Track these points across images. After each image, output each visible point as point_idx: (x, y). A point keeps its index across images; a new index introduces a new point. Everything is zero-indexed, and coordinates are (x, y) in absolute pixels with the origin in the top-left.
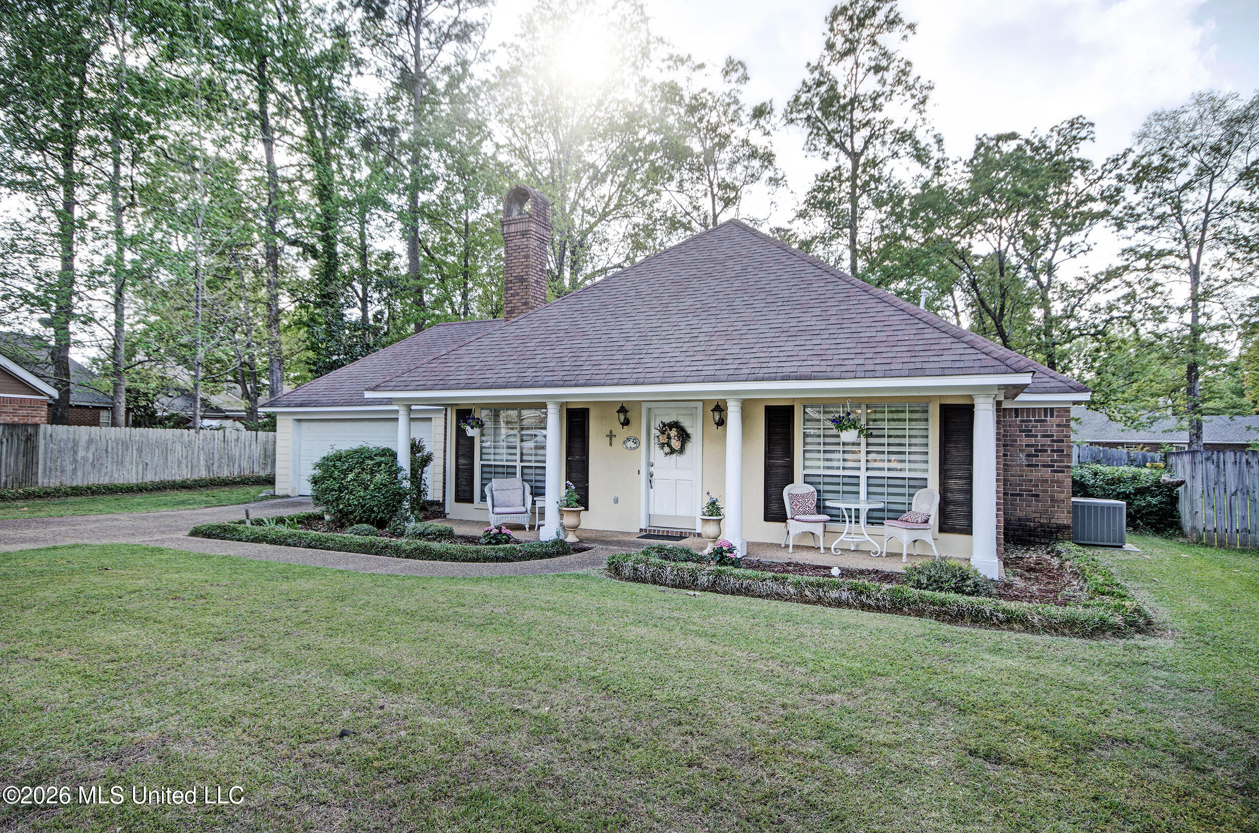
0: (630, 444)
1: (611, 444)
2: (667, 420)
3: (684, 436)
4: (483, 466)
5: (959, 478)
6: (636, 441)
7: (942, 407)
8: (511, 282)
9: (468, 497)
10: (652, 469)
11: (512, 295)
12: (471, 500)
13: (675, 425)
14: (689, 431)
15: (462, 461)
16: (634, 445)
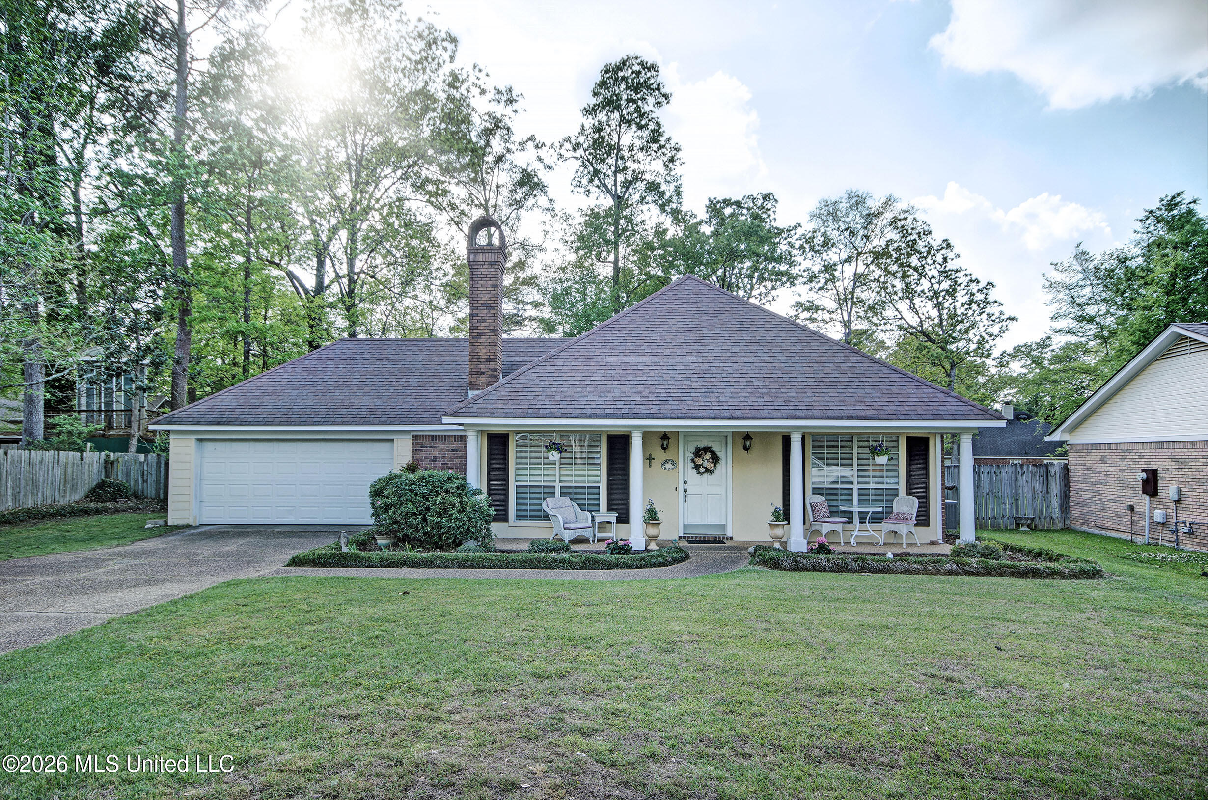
0: (669, 465)
1: (650, 466)
2: (701, 445)
3: (715, 459)
4: (518, 486)
5: (919, 488)
6: (674, 463)
7: (907, 437)
8: (477, 308)
9: (502, 516)
10: (686, 486)
11: (478, 321)
12: (506, 519)
13: (707, 450)
14: (719, 454)
15: (494, 482)
16: (672, 467)
